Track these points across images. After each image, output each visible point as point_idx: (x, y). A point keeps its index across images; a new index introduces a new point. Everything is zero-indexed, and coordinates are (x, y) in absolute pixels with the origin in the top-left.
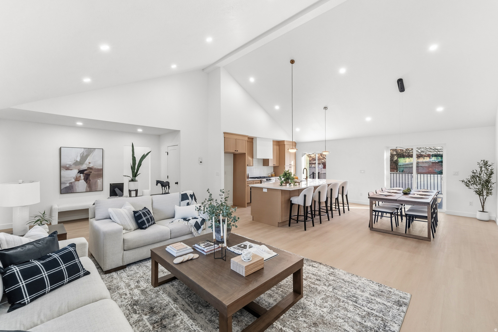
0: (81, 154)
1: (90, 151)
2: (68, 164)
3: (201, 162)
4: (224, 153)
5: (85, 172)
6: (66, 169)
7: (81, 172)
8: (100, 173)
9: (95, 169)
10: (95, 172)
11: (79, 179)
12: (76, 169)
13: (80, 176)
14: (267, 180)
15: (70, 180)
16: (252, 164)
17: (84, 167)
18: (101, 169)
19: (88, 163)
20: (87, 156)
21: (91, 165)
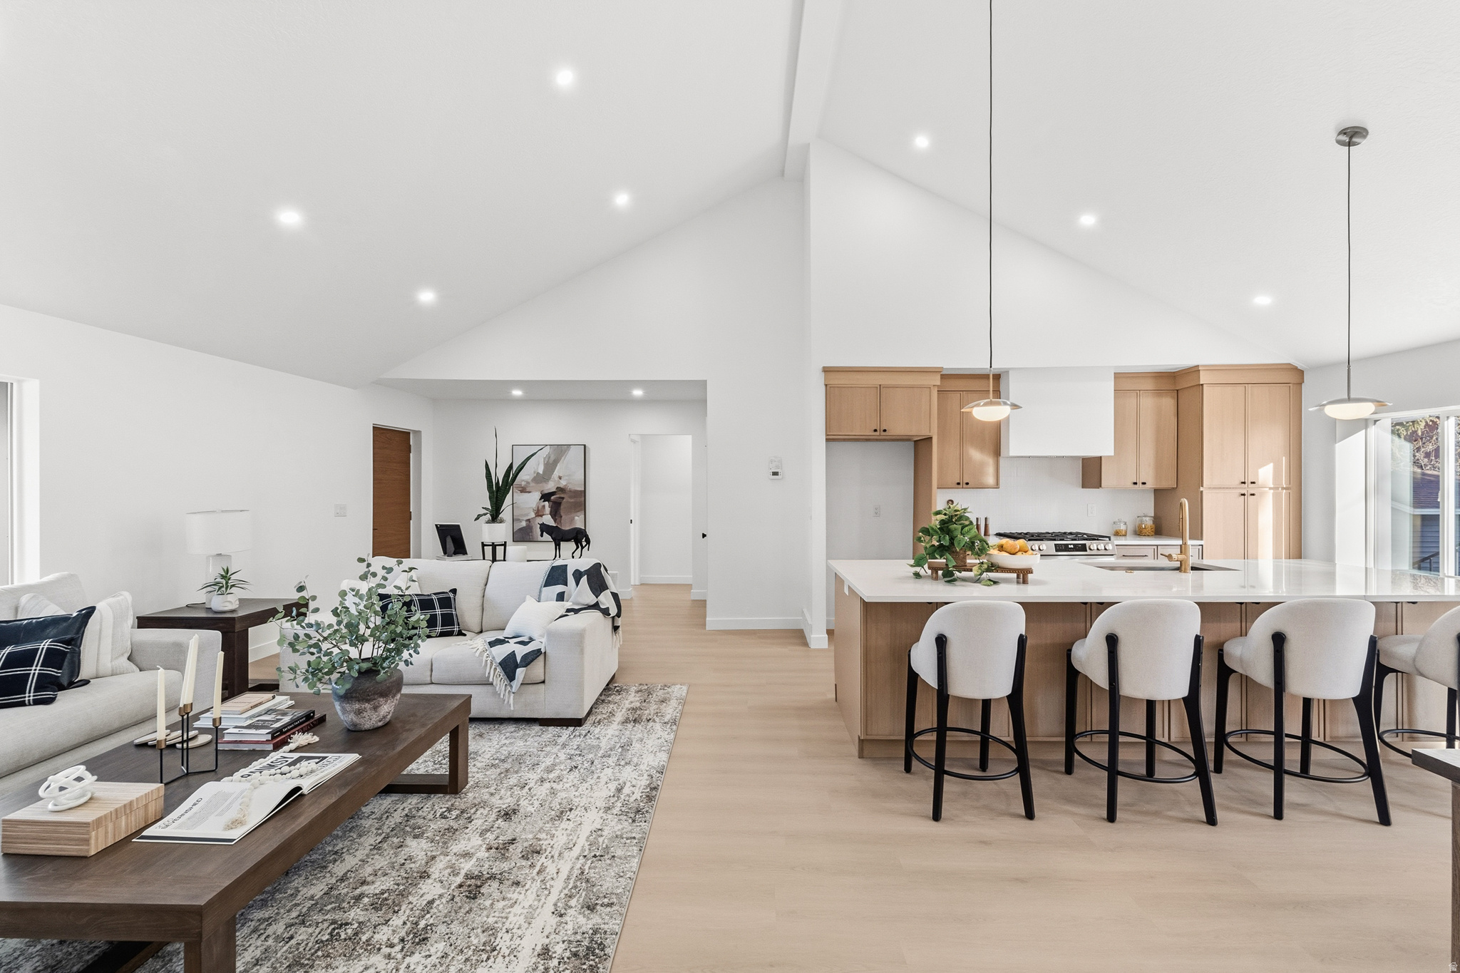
0: (544, 458)
1: (560, 450)
2: (523, 480)
3: (775, 474)
4: (827, 440)
5: (552, 498)
6: (522, 492)
7: (546, 497)
8: (578, 500)
9: (570, 491)
10: (571, 497)
11: (541, 514)
12: (536, 491)
13: (544, 506)
14: (1058, 548)
15: (527, 515)
16: (991, 480)
17: (550, 487)
18: (581, 491)
19: (557, 479)
20: (556, 462)
21: (563, 483)
